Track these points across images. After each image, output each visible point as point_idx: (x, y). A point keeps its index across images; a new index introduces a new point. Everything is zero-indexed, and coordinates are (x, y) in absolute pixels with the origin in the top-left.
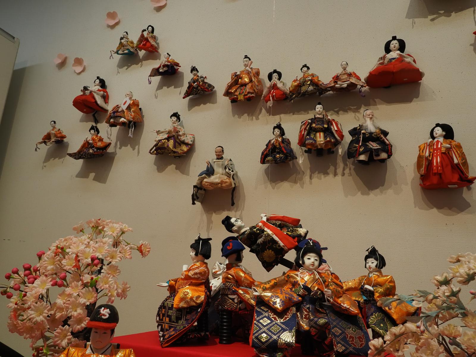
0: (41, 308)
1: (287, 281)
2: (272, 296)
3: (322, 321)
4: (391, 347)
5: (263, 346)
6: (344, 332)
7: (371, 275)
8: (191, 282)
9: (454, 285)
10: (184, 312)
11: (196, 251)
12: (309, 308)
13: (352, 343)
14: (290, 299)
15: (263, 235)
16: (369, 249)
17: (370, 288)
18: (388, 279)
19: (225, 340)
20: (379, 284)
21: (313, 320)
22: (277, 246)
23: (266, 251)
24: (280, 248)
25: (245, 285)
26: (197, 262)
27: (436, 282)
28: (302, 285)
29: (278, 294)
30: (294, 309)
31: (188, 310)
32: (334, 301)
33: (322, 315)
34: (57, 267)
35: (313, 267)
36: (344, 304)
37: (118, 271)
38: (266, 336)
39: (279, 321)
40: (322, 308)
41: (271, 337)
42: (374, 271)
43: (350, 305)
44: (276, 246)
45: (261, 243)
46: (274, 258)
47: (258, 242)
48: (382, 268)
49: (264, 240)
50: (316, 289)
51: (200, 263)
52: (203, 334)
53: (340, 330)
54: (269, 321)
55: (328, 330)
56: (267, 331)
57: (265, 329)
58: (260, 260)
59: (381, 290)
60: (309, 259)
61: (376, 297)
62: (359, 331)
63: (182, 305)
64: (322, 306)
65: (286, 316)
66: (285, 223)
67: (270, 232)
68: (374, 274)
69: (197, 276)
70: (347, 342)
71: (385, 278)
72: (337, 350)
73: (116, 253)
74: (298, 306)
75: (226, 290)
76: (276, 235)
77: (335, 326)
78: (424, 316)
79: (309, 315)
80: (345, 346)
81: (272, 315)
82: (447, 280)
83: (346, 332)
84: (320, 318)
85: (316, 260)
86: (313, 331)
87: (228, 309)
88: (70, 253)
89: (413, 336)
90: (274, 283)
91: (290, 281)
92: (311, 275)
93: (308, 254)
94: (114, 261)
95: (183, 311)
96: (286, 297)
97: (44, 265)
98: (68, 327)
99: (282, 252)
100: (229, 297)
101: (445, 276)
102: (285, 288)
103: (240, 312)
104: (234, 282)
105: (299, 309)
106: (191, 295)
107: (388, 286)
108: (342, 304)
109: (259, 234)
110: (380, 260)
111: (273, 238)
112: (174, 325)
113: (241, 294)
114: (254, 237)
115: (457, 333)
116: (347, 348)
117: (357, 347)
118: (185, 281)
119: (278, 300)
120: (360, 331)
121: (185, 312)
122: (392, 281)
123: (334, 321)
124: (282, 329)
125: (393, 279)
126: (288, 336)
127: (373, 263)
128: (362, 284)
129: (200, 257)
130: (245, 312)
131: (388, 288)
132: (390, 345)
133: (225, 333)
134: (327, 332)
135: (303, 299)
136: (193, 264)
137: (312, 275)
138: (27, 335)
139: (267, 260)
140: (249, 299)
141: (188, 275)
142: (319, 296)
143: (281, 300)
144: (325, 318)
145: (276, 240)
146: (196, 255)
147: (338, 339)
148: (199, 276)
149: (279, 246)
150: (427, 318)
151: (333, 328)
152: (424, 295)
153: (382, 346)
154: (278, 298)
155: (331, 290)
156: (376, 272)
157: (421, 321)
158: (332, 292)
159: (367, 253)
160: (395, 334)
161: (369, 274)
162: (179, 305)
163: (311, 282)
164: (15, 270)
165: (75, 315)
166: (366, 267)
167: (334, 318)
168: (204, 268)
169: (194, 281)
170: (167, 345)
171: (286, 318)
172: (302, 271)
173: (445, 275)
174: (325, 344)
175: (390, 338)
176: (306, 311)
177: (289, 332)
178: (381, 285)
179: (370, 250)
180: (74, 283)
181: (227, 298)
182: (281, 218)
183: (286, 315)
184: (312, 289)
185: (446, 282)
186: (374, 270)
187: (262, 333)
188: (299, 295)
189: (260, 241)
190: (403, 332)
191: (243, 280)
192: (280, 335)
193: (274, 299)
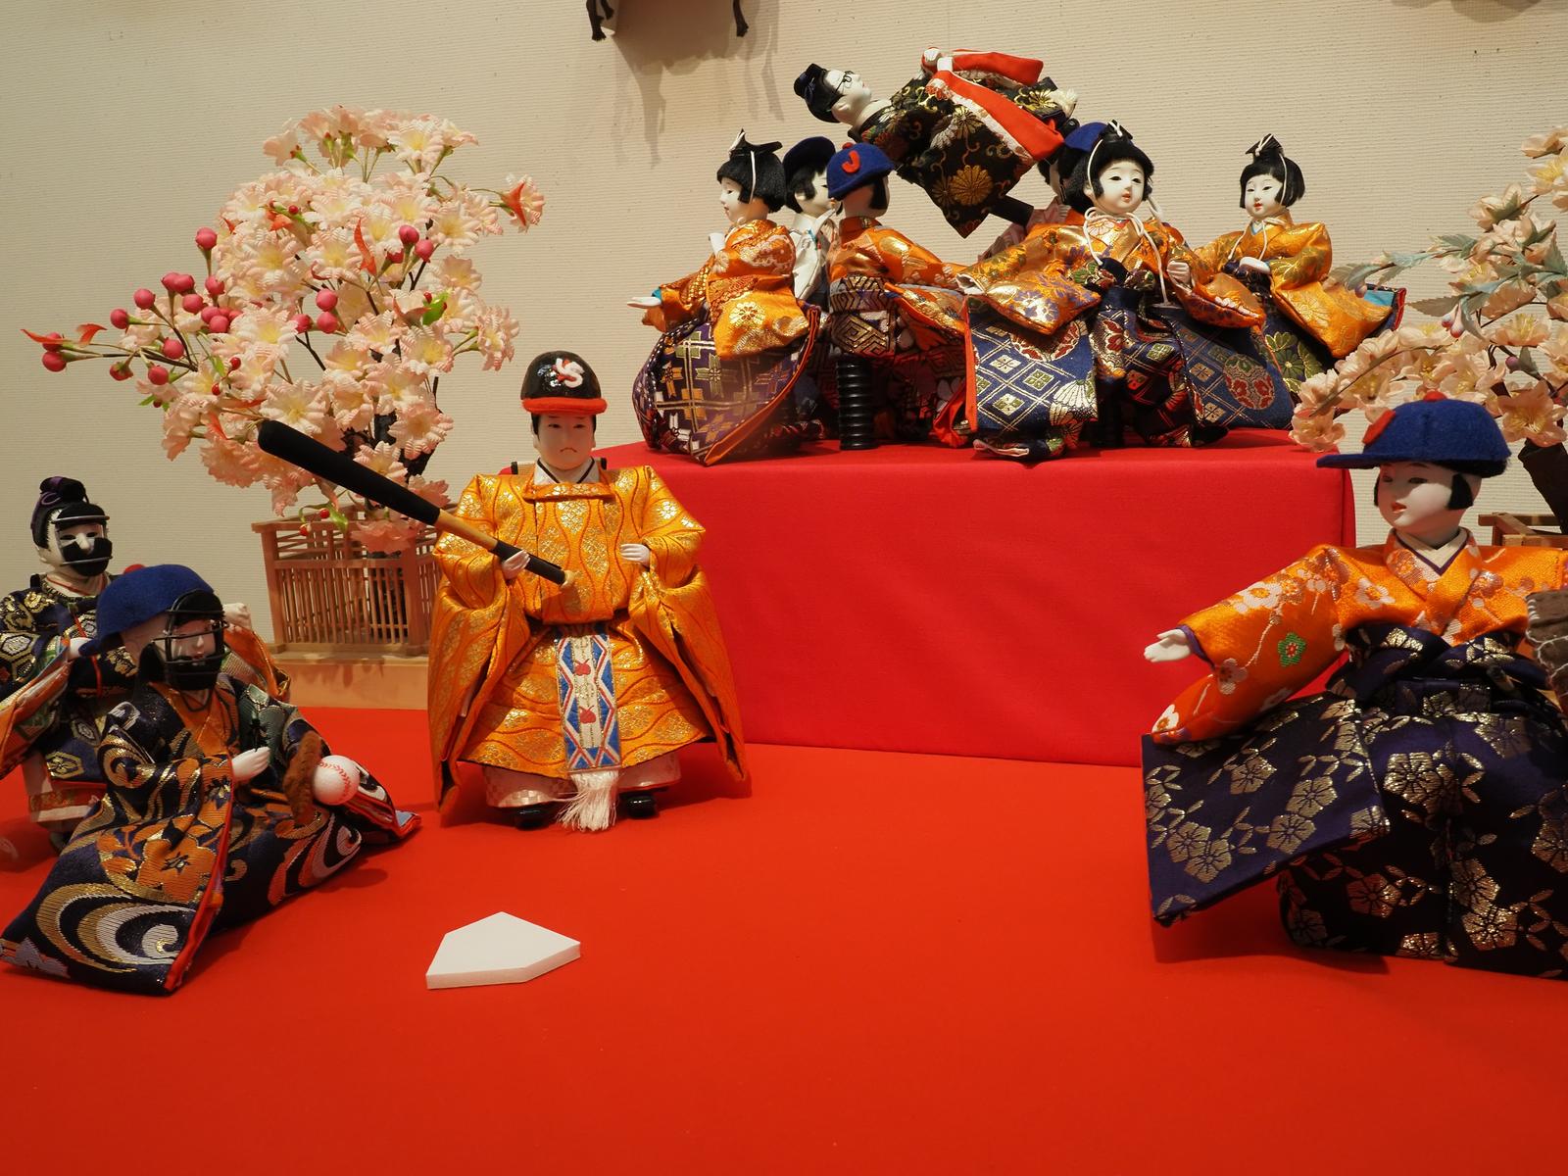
0: (295, 397)
1: (1050, 251)
2: (1020, 296)
3: (1159, 351)
4: (1354, 392)
5: (1009, 427)
6: (1221, 373)
7: (1257, 228)
8: (756, 280)
9: (1538, 215)
10: (746, 368)
11: (740, 187)
12: (1121, 320)
13: (1240, 400)
14: (1071, 299)
15: (952, 118)
16: (1256, 146)
17: (1260, 265)
18: (1314, 231)
19: (857, 439)
20: (1283, 251)
21: (1133, 350)
22: (998, 151)
23: (963, 169)
24: (1008, 156)
25: (911, 278)
26: (748, 221)
27: (1484, 215)
28: (1099, 257)
29: (1038, 288)
30: (1082, 324)
31: (758, 363)
32: (1197, 291)
33: (1157, 336)
34: (292, 273)
35: (1127, 201)
36: (1223, 298)
37: (473, 276)
38: (1015, 401)
39: (1044, 360)
40: (1156, 317)
41: (1029, 402)
42: (1269, 213)
43: (1240, 300)
44: (995, 150)
45: (945, 146)
46: (988, 192)
47: (933, 144)
48: (1291, 202)
49: (956, 135)
50: (1138, 265)
51: (757, 225)
52: (804, 425)
53: (1211, 367)
54: (1016, 363)
55: (1175, 371)
56: (1015, 388)
57: (1005, 384)
58: (939, 201)
59: (1291, 266)
60: (1116, 179)
61: (1278, 288)
62: (1257, 367)
63: (742, 346)
64: (1152, 313)
65: (1064, 345)
66: (997, 75)
67: (974, 108)
68: (1268, 223)
69: (769, 262)
70: (1228, 397)
71: (1302, 231)
72: (1204, 418)
73: (458, 217)
74: (1090, 315)
75: (851, 299)
76: (994, 116)
77: (1197, 360)
78: (1465, 295)
79: (1122, 337)
80: (1224, 408)
81: (1021, 348)
82: (1516, 205)
83: (1225, 372)
84: (1154, 343)
85: (1136, 180)
86: (1136, 380)
87: (862, 351)
88: (323, 226)
89: (1415, 359)
90: (1019, 260)
91: (1058, 251)
92: (1121, 227)
93: (1114, 166)
94: (460, 244)
95: (742, 367)
96: (1060, 294)
97: (248, 270)
98: (387, 446)
99: (1010, 169)
100: (862, 319)
101: (1511, 195)
102: (1047, 270)
103: (898, 357)
104: (876, 272)
105: (1092, 325)
106: (763, 317)
107: (1314, 254)
108: (1218, 299)
109: (938, 116)
110: (1291, 178)
111: (984, 126)
112: (723, 406)
113: (912, 302)
114: (920, 129)
115: (1541, 332)
116: (1229, 412)
117: (1255, 408)
118: (735, 280)
119: (1039, 304)
120: (1261, 368)
121: (749, 369)
122: (1324, 238)
123: (1193, 346)
124: (1058, 377)
125: (1327, 233)
126: (1075, 393)
127: (1267, 188)
128: (1230, 257)
129: (755, 203)
130: (912, 358)
131: (1314, 258)
132: (1353, 387)
133: (856, 420)
134: (1171, 379)
135: (1102, 298)
136: (734, 230)
137: (1125, 228)
138: (272, 477)
139: (963, 197)
140: (936, 313)
141: (740, 262)
142: (1146, 285)
143: (1048, 301)
144: (1166, 343)
145: (994, 133)
146: (744, 198)
147: (1207, 392)
148: (772, 260)
149: (1006, 150)
150: (1473, 299)
151: (1192, 365)
152: (1456, 248)
153: (1334, 390)
154: (1040, 296)
155: (1187, 262)
156: (1275, 215)
157: (1457, 310)
158: (1190, 268)
159: (1250, 160)
160: (1372, 356)
161: (1251, 224)
162: (732, 347)
163: (1124, 247)
164: (143, 296)
165: (404, 410)
166: (1243, 205)
167: (1192, 340)
168: (778, 237)
169: (761, 278)
170: (717, 458)
171: (1063, 350)
172: (1094, 218)
173: (1513, 190)
174: (1165, 409)
175: (1356, 367)
176: (1112, 327)
177: (1078, 384)
178: (1286, 254)
179: (1260, 148)
180: (368, 319)
181: (855, 320)
182: (986, 61)
183: (1061, 340)
184: (1128, 268)
185: (1514, 212)
186: (1268, 209)
187: (1003, 393)
188: (1091, 287)
189: (940, 139)
190: (1393, 348)
191: (906, 265)
192: (1055, 392)
193: (1029, 301)
